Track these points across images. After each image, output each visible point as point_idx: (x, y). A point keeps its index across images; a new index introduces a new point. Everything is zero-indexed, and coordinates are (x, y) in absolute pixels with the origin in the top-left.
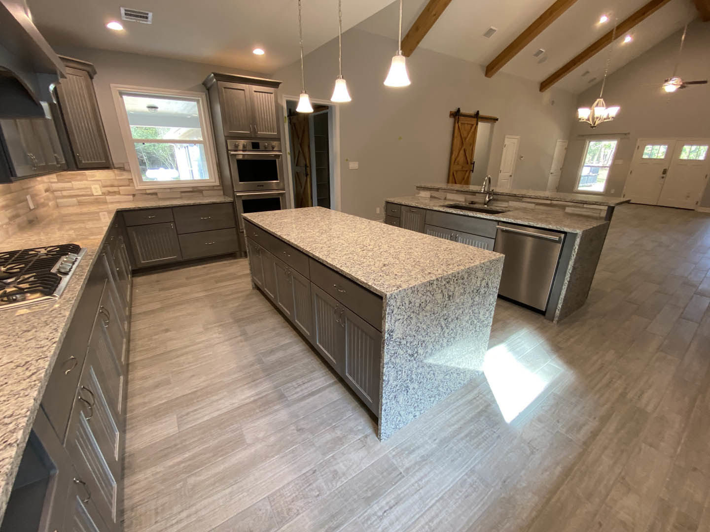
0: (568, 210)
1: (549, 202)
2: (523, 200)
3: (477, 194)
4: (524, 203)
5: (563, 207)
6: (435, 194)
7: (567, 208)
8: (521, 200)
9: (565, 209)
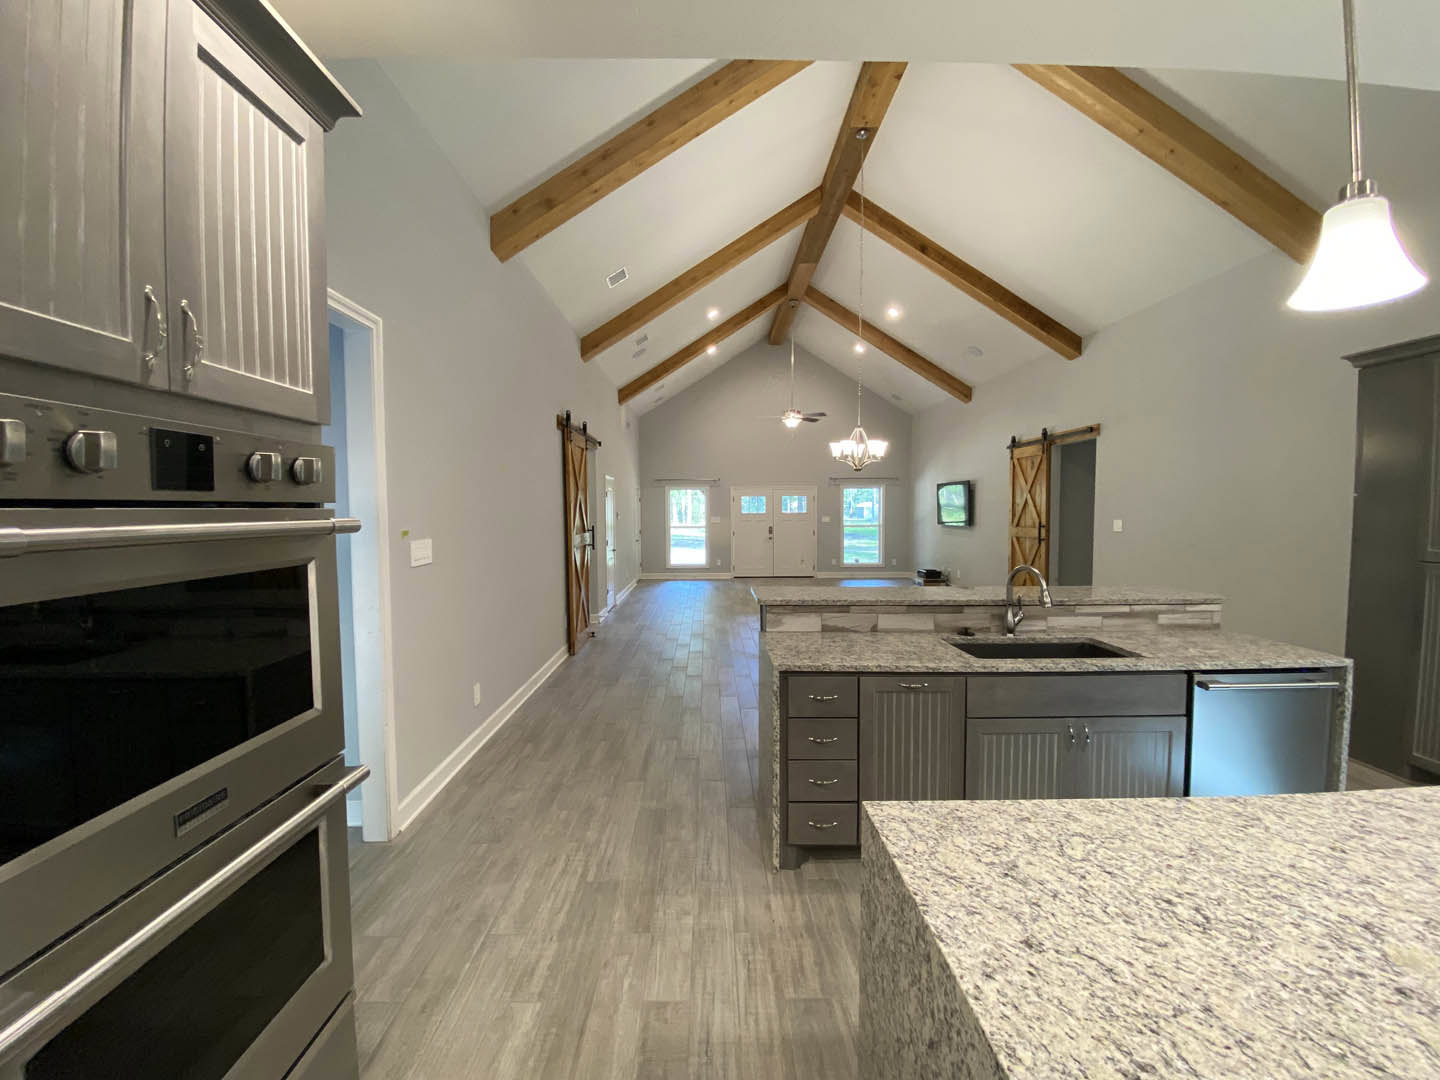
0: (1163, 619)
1: (1126, 609)
2: (1077, 611)
3: (966, 610)
4: (1079, 618)
5: (1154, 615)
6: (836, 619)
7: (1160, 616)
8: (1074, 611)
9: (1157, 618)
